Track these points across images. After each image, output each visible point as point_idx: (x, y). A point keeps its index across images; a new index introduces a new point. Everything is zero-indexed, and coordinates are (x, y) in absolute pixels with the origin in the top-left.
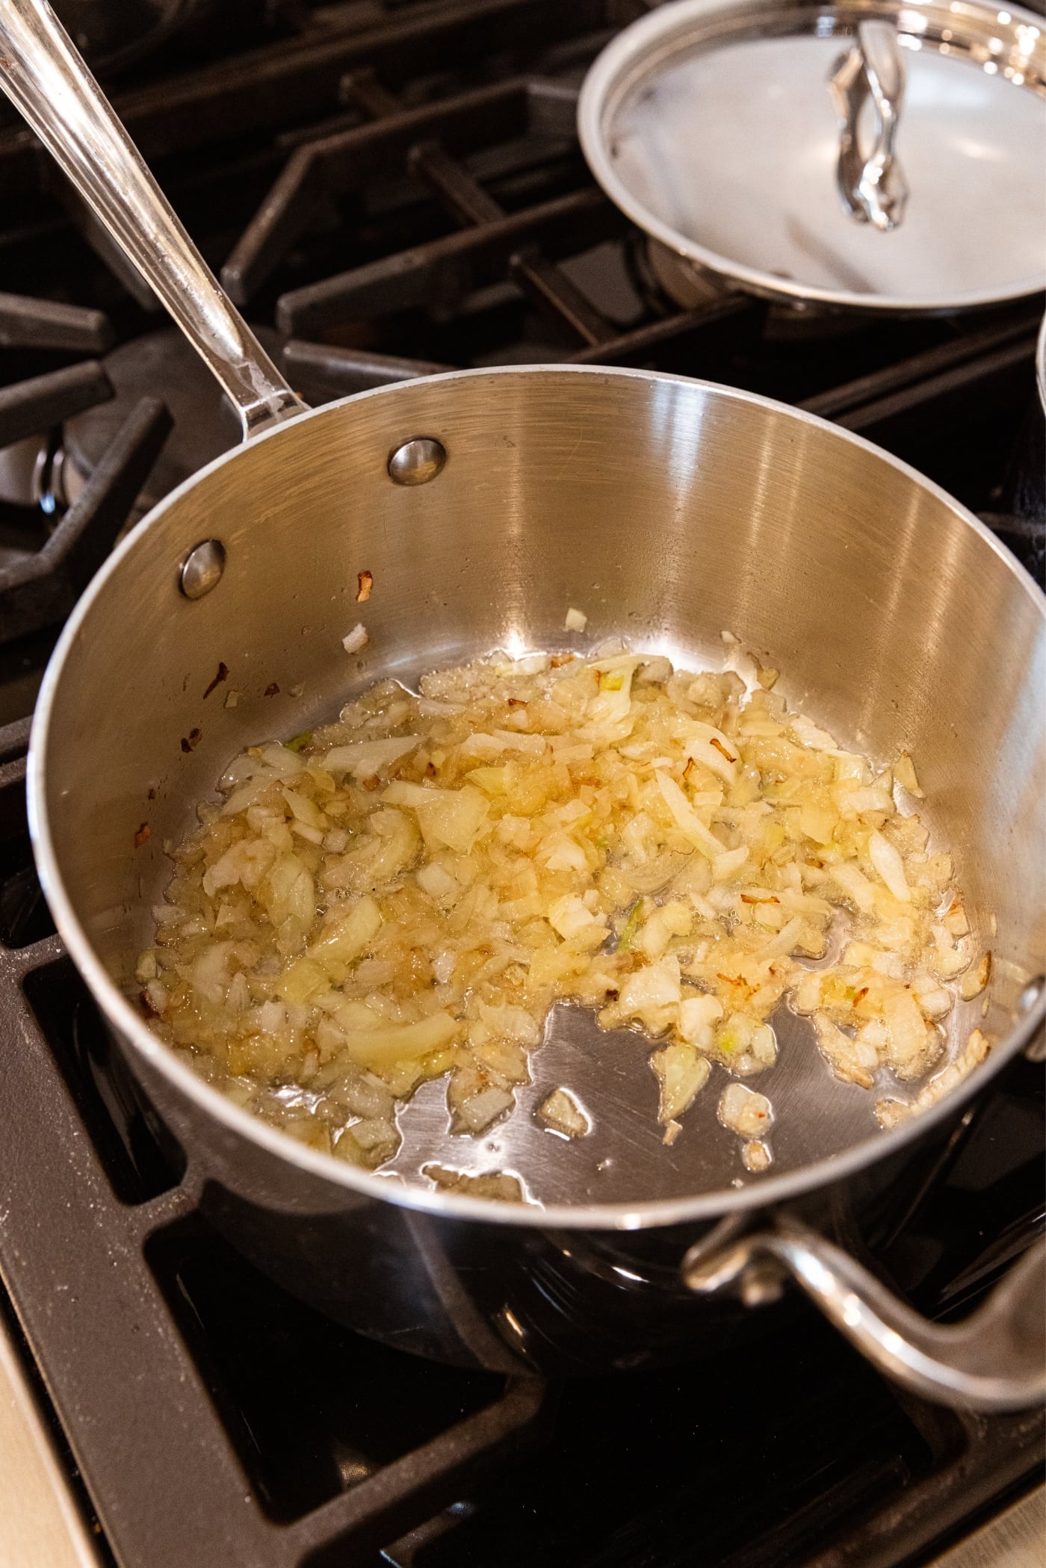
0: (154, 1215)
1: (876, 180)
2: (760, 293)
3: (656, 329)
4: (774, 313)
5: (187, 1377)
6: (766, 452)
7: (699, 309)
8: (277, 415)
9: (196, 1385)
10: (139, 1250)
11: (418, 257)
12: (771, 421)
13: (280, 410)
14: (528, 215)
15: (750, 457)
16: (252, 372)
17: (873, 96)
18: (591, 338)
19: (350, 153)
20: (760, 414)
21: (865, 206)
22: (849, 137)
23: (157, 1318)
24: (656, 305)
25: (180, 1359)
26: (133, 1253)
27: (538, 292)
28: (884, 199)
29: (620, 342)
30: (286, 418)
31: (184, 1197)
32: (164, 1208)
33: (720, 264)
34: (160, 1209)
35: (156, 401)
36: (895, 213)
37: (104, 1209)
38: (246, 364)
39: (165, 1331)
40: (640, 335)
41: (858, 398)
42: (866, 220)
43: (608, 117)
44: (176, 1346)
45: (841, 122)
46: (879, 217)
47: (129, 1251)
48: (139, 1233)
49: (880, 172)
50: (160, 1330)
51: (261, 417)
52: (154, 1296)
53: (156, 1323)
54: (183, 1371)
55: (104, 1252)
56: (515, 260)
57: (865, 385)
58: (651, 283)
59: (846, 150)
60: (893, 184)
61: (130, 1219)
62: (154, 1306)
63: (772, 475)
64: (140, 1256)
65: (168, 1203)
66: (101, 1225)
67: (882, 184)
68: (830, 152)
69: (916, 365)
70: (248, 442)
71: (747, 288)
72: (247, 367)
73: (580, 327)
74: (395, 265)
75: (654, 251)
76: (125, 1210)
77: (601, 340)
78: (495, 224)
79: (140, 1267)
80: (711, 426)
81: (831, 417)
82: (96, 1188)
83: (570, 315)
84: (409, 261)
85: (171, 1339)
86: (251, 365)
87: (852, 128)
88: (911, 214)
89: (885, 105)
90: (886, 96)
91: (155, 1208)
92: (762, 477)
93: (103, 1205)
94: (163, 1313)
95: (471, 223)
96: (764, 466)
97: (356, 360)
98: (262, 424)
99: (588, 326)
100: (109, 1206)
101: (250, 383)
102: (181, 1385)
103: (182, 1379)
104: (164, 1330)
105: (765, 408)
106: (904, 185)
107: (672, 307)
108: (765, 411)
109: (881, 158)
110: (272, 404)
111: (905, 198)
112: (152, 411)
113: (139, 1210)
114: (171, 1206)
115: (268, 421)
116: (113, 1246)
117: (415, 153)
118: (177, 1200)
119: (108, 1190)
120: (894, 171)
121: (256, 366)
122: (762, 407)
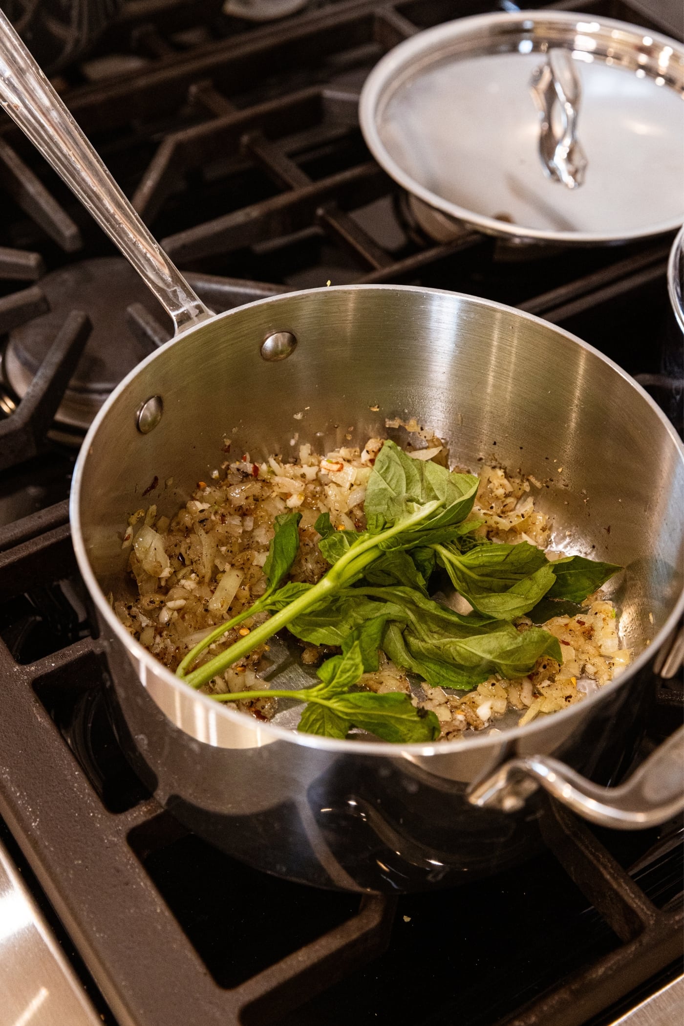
0: (131, 819)
1: (565, 156)
2: (489, 232)
3: (421, 257)
4: (499, 243)
5: (161, 910)
6: (496, 335)
7: (449, 243)
8: (195, 319)
9: (167, 913)
10: (124, 839)
11: (254, 212)
12: (498, 316)
13: (196, 316)
14: (328, 182)
15: (488, 339)
16: (178, 293)
17: (559, 100)
18: (375, 263)
19: (201, 141)
20: (492, 312)
21: (558, 172)
22: (546, 125)
23: (140, 877)
24: (417, 239)
25: (156, 900)
26: (121, 841)
27: (336, 232)
28: (572, 169)
29: (396, 267)
30: (200, 321)
31: (149, 808)
32: (138, 815)
33: (460, 213)
34: (135, 815)
35: (82, 313)
36: (579, 176)
37: (100, 816)
38: (175, 288)
39: (145, 884)
40: (409, 262)
41: (558, 301)
42: (558, 180)
43: (380, 113)
44: (153, 892)
45: (541, 115)
46: (567, 179)
47: (118, 840)
48: (123, 829)
49: (568, 150)
50: (142, 884)
51: (185, 319)
52: (136, 865)
53: (139, 880)
54: (160, 906)
55: (102, 840)
56: (320, 212)
57: (562, 292)
58: (411, 222)
59: (544, 133)
60: (577, 158)
61: (117, 822)
62: (137, 870)
63: (500, 349)
64: (126, 843)
65: (140, 811)
66: (98, 825)
67: (570, 157)
68: (534, 130)
69: (595, 279)
70: (178, 337)
71: (481, 229)
72: (176, 290)
73: (367, 256)
74: (239, 217)
75: (413, 202)
76: (113, 817)
77: (383, 266)
78: (305, 188)
79: (126, 849)
80: (462, 320)
81: (539, 314)
82: (93, 804)
83: (360, 248)
84: (248, 214)
85: (149, 888)
86: (178, 289)
87: (548, 118)
88: (590, 176)
89: (568, 106)
90: (568, 100)
91: (132, 815)
92: (494, 350)
93: (98, 814)
94: (143, 874)
95: (288, 188)
96: (495, 343)
97: (217, 282)
98: (186, 324)
99: (373, 256)
100: (102, 814)
101: (178, 299)
102: (159, 914)
103: (159, 911)
104: (143, 883)
105: (495, 308)
106: (583, 157)
107: (430, 242)
108: (494, 310)
109: (568, 141)
110: (191, 312)
111: (585, 168)
112: (80, 320)
113: (122, 817)
114: (142, 813)
115: (190, 322)
116: (107, 837)
117: (245, 139)
118: (145, 810)
119: (101, 805)
120: (577, 150)
121: (181, 289)
122: (493, 307)
